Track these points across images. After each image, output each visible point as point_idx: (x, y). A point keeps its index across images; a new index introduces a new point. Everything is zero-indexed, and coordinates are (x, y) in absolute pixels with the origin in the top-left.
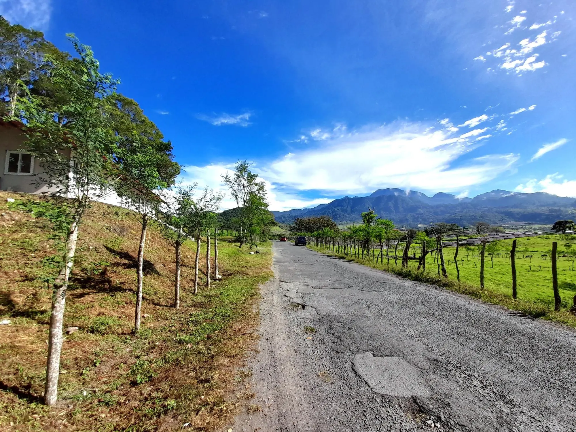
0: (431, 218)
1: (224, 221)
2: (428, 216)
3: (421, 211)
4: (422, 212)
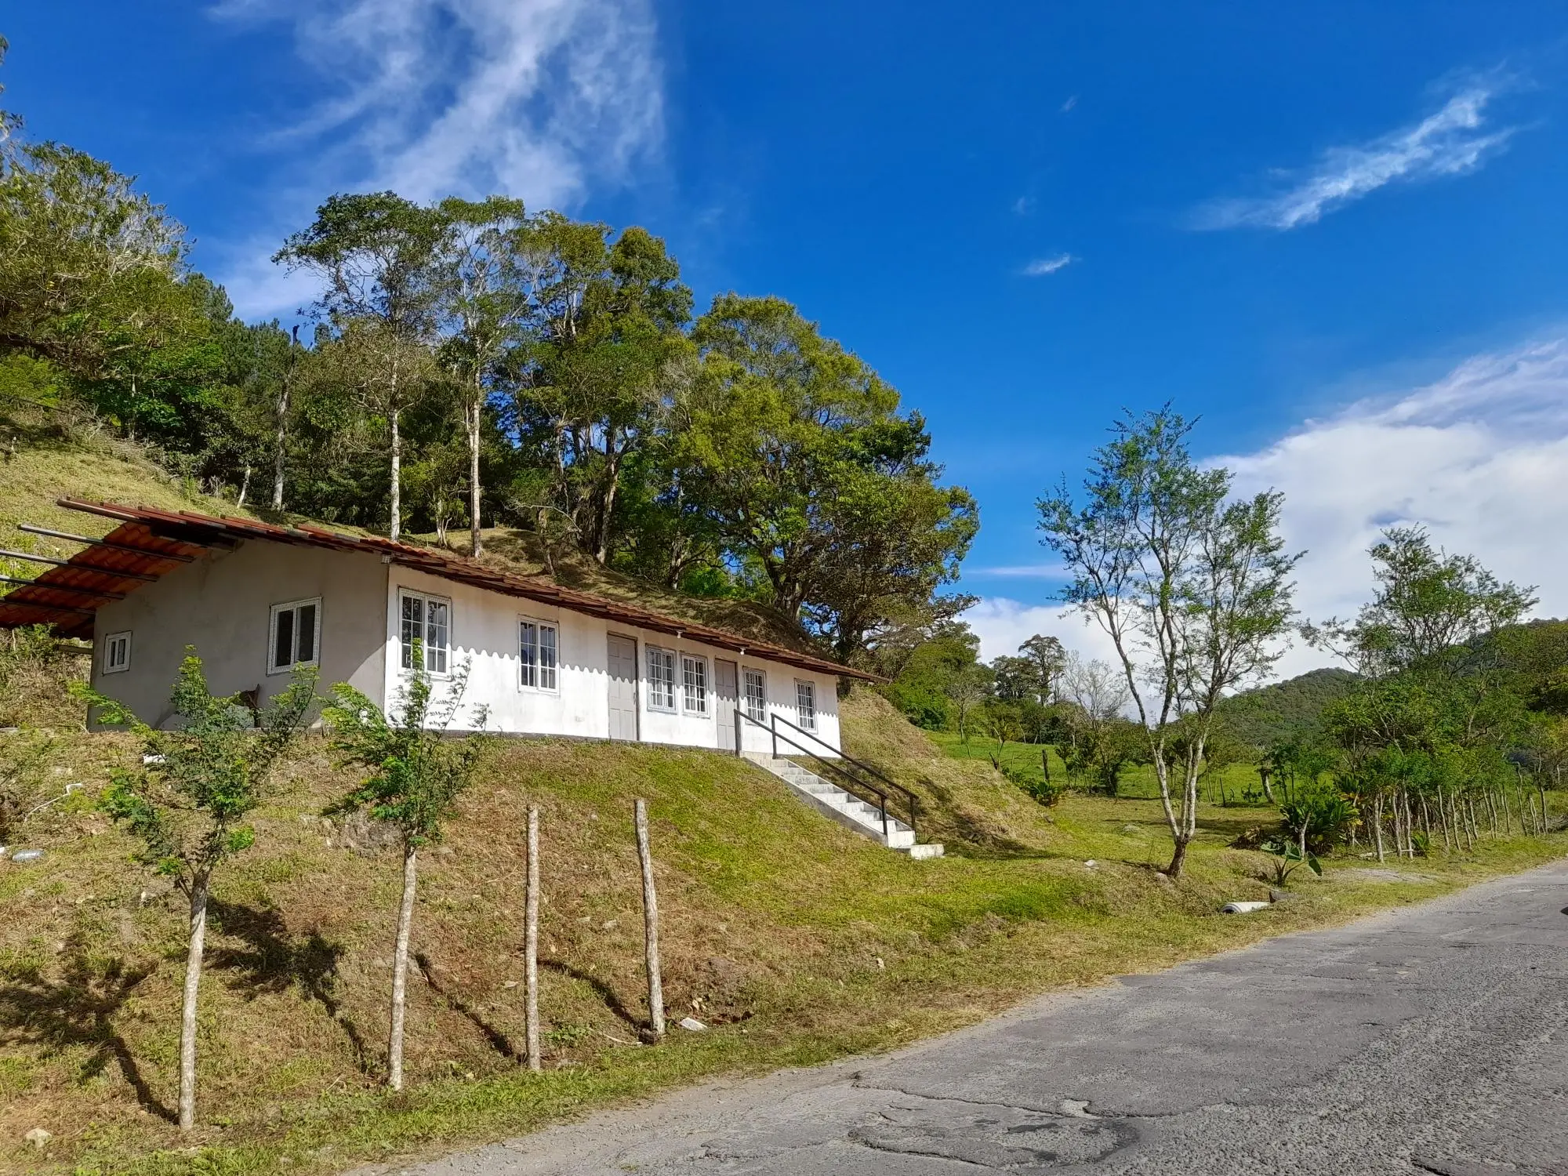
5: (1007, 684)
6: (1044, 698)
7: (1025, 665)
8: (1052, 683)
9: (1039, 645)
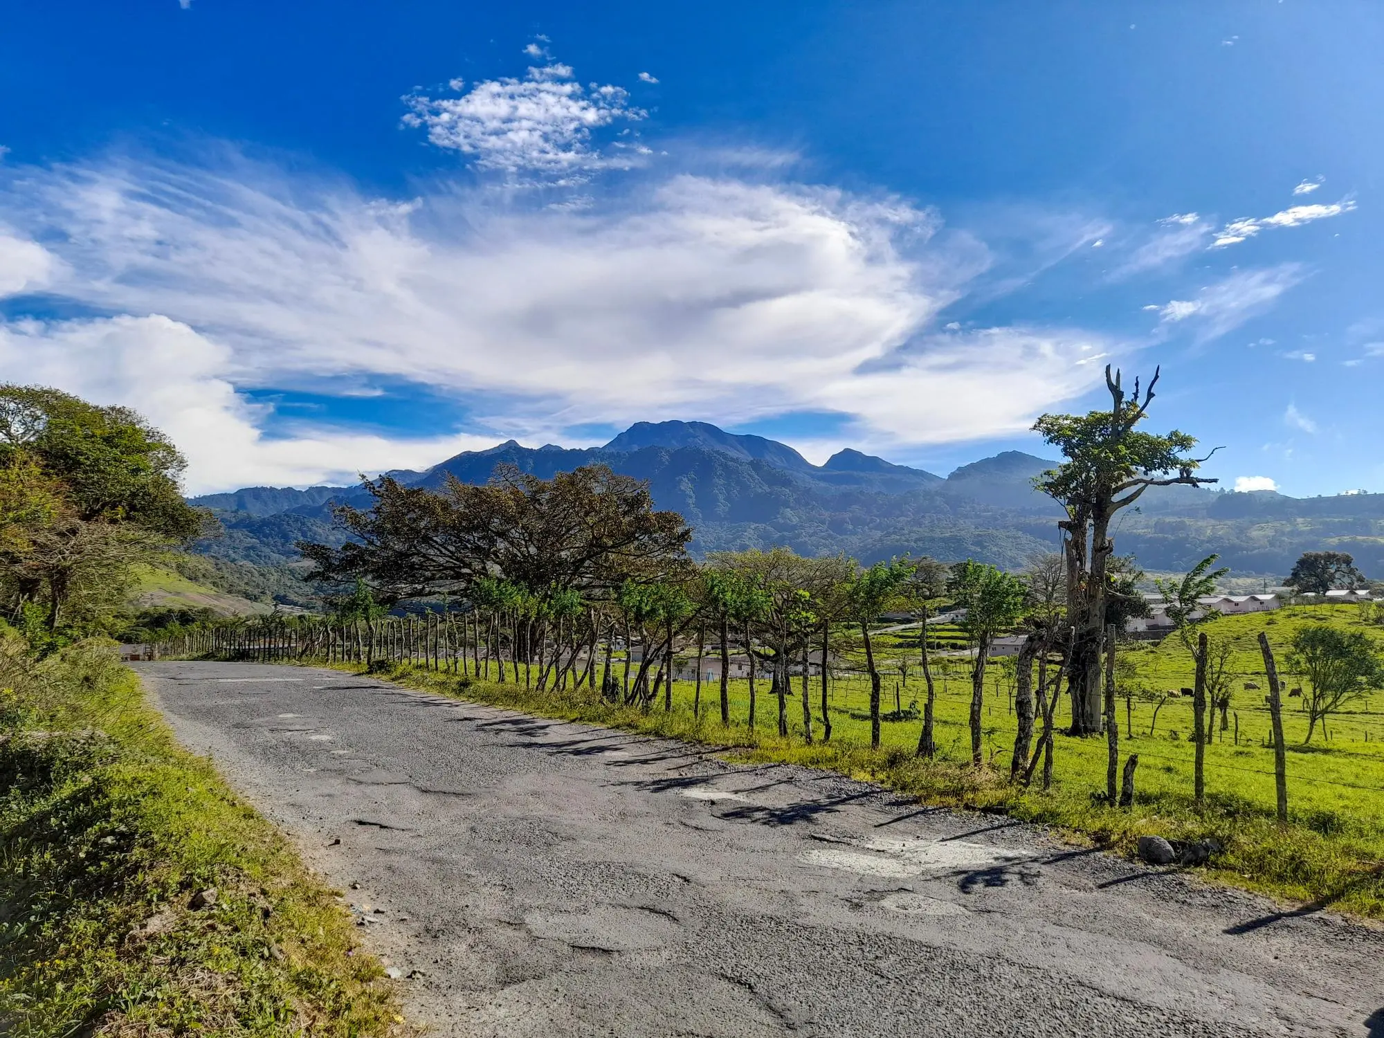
0: (825, 546)
2: (815, 534)
3: (791, 516)
4: (795, 520)
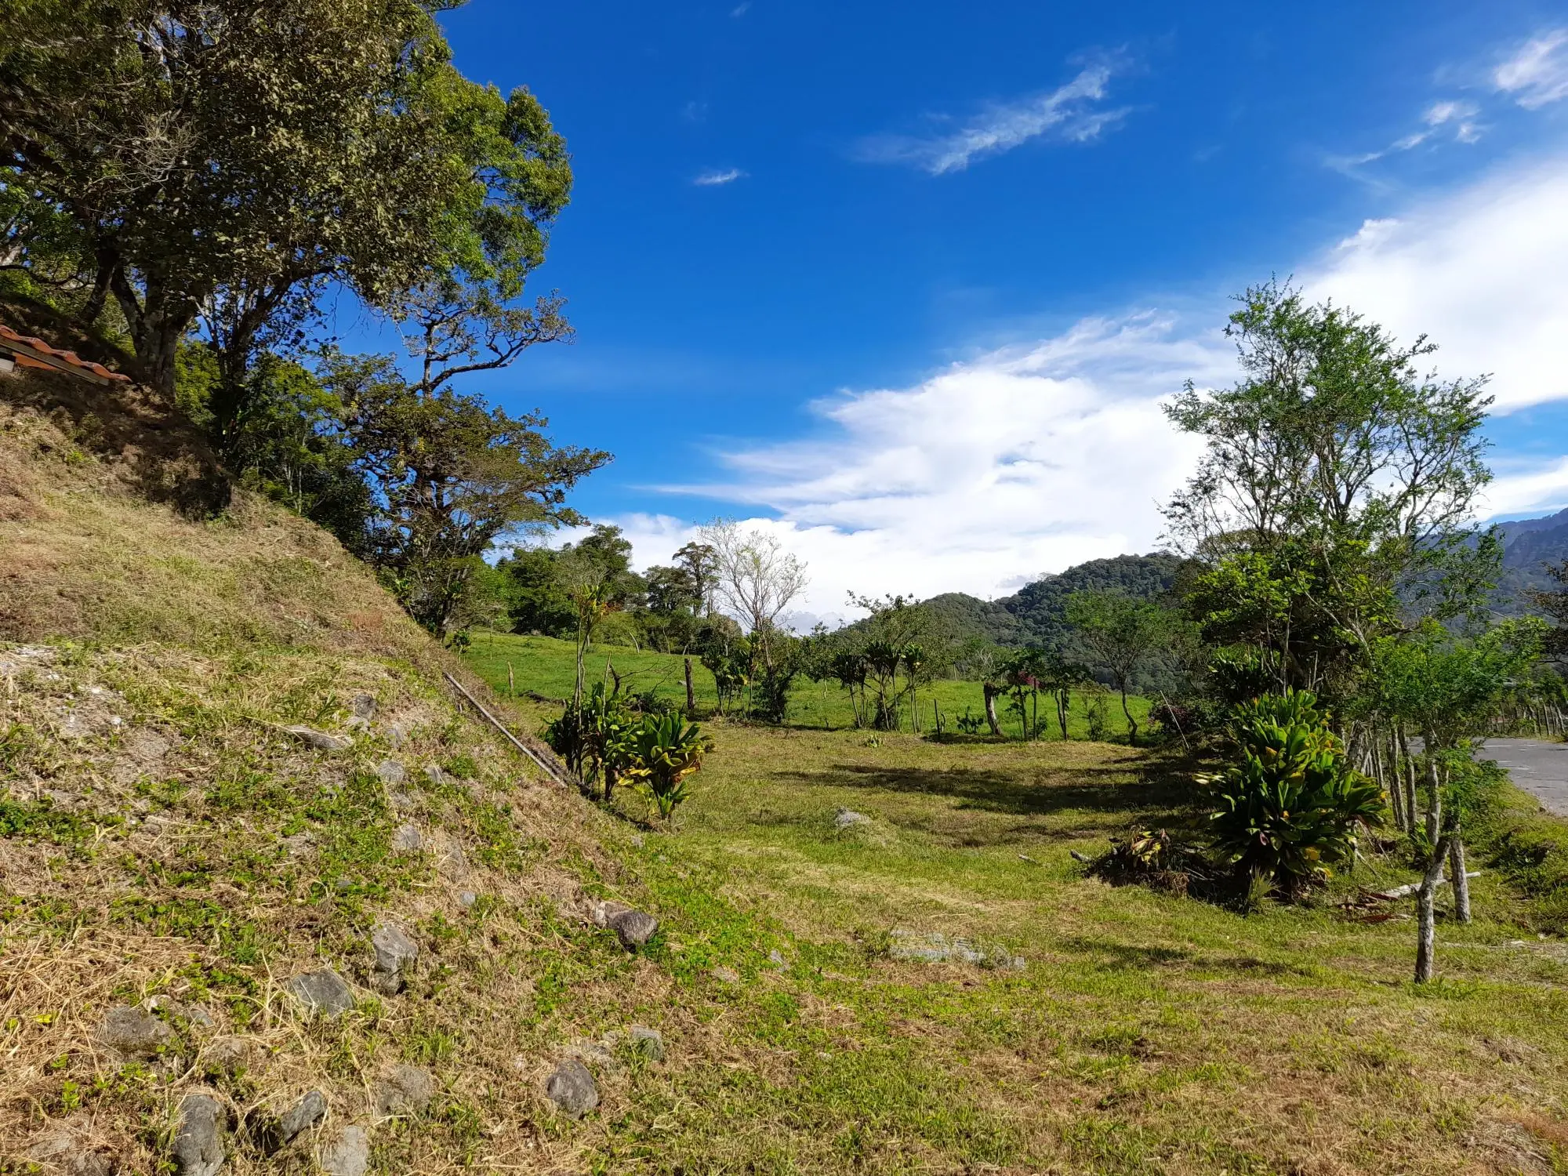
1: (1028, 636)
5: (658, 595)
6: (697, 609)
7: (678, 575)
8: (705, 594)
9: (693, 553)
